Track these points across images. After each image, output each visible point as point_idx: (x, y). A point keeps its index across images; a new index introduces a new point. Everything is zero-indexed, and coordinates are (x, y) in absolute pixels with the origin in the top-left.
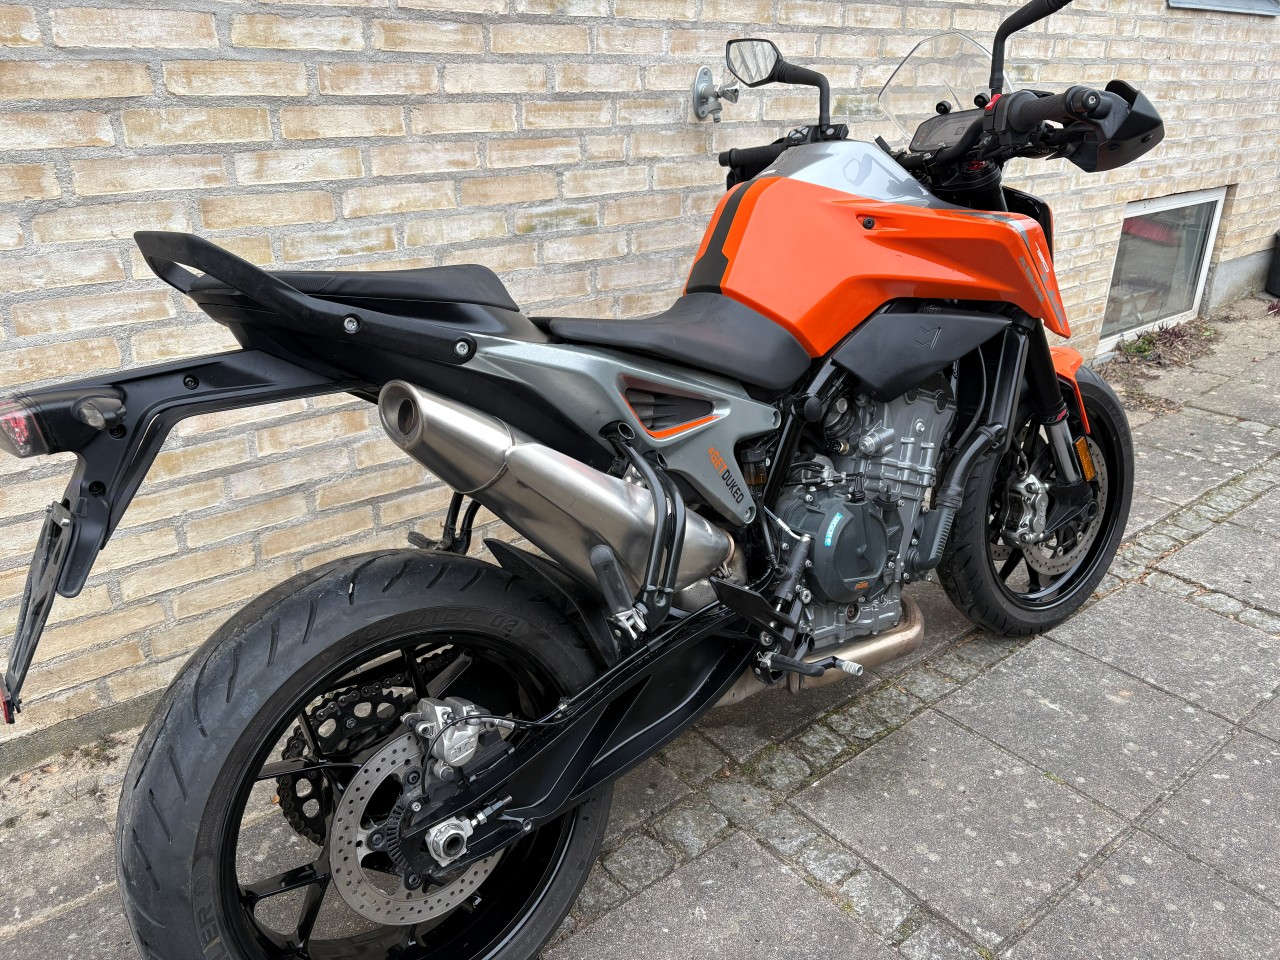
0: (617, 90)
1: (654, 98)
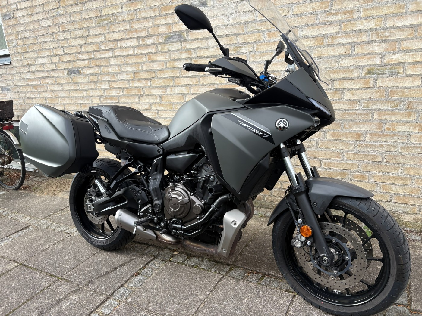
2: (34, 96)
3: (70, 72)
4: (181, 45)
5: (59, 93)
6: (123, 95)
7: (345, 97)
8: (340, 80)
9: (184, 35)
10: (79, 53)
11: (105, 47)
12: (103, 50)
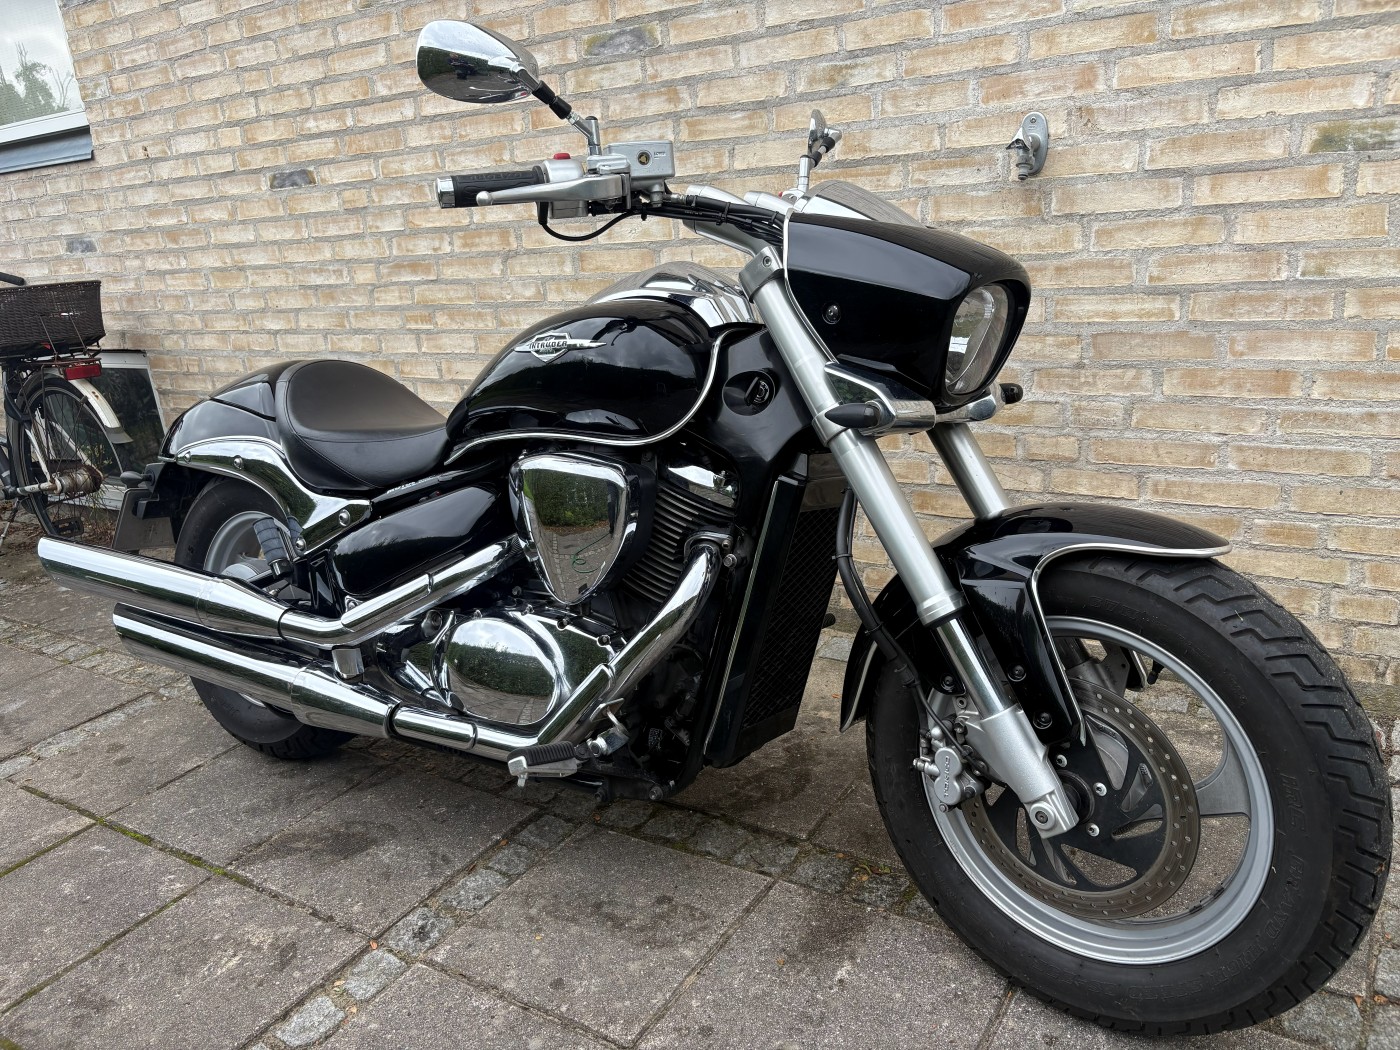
0: (907, 152)
1: (961, 157)
2: (168, 267)
3: (281, 180)
4: (644, 68)
5: (249, 254)
6: (451, 255)
7: (1238, 239)
8: (1219, 172)
9: (651, 33)
10: (306, 112)
11: (390, 88)
12: (384, 99)
